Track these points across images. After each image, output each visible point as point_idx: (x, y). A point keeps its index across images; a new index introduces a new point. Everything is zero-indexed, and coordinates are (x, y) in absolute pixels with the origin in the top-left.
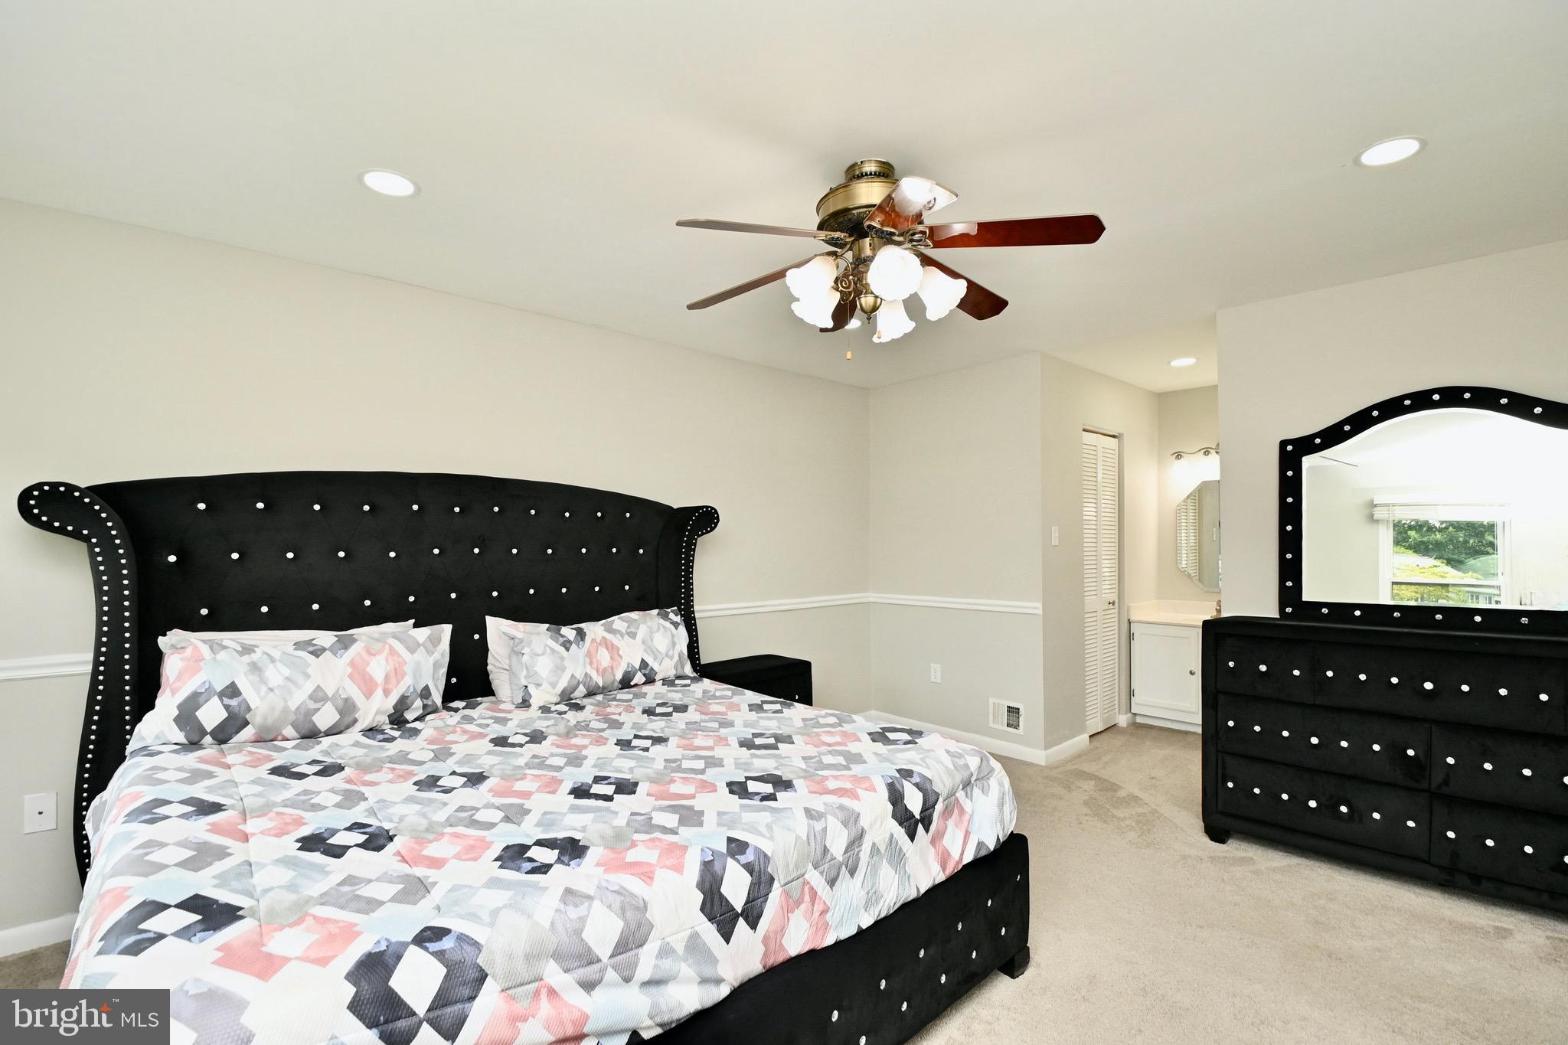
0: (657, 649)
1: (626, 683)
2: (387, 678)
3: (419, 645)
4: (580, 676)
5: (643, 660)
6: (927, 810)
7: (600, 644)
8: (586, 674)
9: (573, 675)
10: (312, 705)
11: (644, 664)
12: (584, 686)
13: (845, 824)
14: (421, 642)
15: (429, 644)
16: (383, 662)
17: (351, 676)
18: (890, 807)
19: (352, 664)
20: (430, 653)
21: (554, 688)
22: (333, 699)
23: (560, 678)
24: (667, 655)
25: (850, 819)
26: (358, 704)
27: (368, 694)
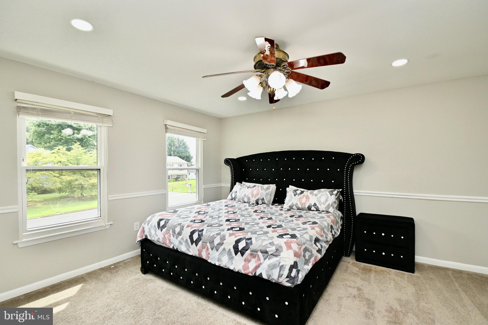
0: (321, 201)
1: (309, 209)
2: (256, 194)
3: (264, 189)
4: (294, 203)
5: (315, 203)
6: (243, 250)
7: (305, 196)
8: (297, 203)
9: (293, 202)
10: (244, 197)
11: (315, 205)
12: (295, 206)
13: (221, 239)
14: (265, 188)
15: (266, 189)
16: (256, 191)
17: (251, 193)
18: (234, 243)
19: (252, 191)
20: (265, 191)
21: (287, 205)
22: (247, 196)
23: (289, 203)
24: (323, 203)
25: (223, 238)
26: (251, 198)
27: (252, 197)
